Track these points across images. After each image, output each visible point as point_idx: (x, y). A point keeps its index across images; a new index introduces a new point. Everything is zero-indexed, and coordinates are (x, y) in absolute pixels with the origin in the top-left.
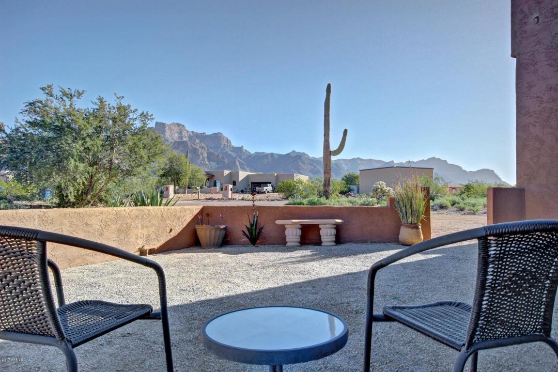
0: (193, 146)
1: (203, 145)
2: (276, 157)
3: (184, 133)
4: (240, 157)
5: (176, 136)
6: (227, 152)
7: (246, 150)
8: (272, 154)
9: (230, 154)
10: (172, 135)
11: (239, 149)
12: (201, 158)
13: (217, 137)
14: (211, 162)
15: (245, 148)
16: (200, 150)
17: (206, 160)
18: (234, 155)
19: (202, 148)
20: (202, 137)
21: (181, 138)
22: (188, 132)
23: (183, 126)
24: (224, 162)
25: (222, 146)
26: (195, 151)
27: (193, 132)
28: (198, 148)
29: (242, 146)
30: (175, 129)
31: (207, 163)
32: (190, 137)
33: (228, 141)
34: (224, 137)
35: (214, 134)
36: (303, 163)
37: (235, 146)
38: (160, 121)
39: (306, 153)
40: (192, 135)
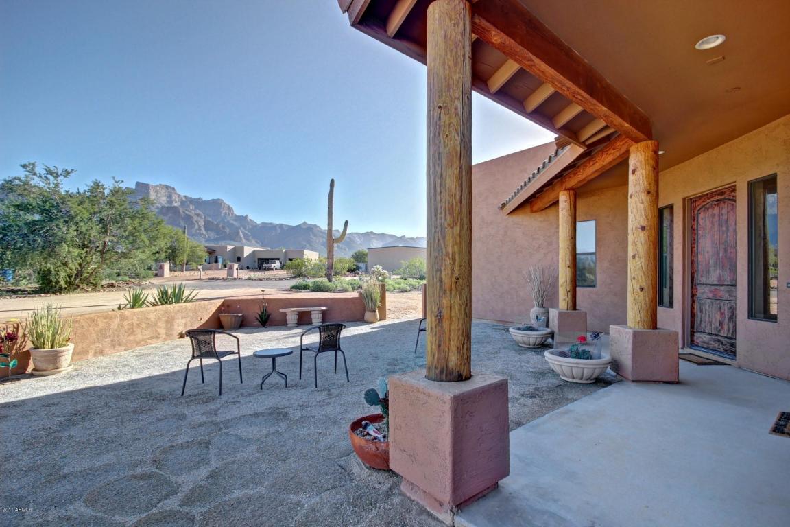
0: (187, 213)
1: (199, 212)
2: (286, 228)
3: (174, 197)
4: (245, 228)
5: (164, 200)
6: (228, 221)
7: (251, 220)
8: (281, 226)
9: (232, 224)
10: (158, 198)
11: (243, 219)
12: (197, 226)
13: (217, 204)
14: (209, 232)
15: (250, 217)
16: (195, 218)
17: (203, 229)
18: (236, 224)
19: (198, 215)
20: (198, 203)
21: (170, 202)
22: (179, 196)
23: (174, 189)
24: (226, 233)
25: (222, 215)
26: (188, 218)
27: (185, 196)
28: (192, 215)
29: (247, 215)
30: (163, 191)
31: (204, 232)
32: (182, 203)
33: (230, 209)
34: (224, 204)
35: (213, 200)
36: (315, 236)
37: (238, 214)
38: (141, 181)
39: (318, 225)
40: (184, 199)
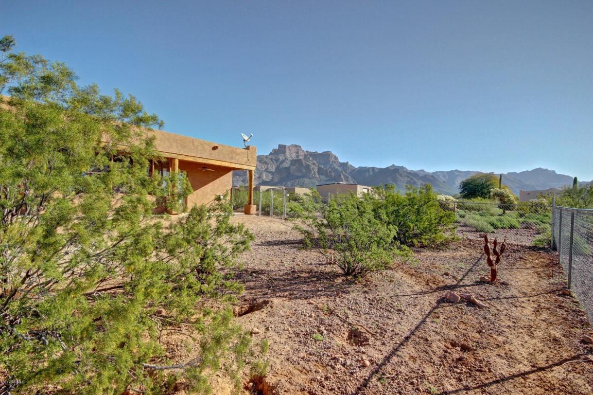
0: (307, 163)
1: (315, 162)
2: (376, 171)
3: (301, 153)
4: (345, 171)
5: (294, 156)
6: (334, 167)
7: (351, 165)
8: (373, 168)
9: (337, 169)
10: (291, 154)
11: (345, 165)
12: (313, 172)
13: (327, 155)
14: (321, 176)
15: (350, 163)
16: (312, 166)
17: (317, 174)
18: (340, 169)
19: (314, 164)
20: (314, 155)
21: (298, 156)
22: (303, 151)
23: (300, 147)
24: (332, 176)
25: (331, 162)
26: (308, 167)
27: (307, 151)
28: (310, 164)
29: (348, 162)
30: (293, 149)
31: (317, 176)
32: (305, 156)
33: (336, 158)
34: (332, 154)
35: (324, 152)
36: (401, 176)
37: (341, 162)
38: (281, 144)
39: (404, 166)
40: (306, 153)
